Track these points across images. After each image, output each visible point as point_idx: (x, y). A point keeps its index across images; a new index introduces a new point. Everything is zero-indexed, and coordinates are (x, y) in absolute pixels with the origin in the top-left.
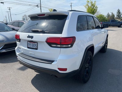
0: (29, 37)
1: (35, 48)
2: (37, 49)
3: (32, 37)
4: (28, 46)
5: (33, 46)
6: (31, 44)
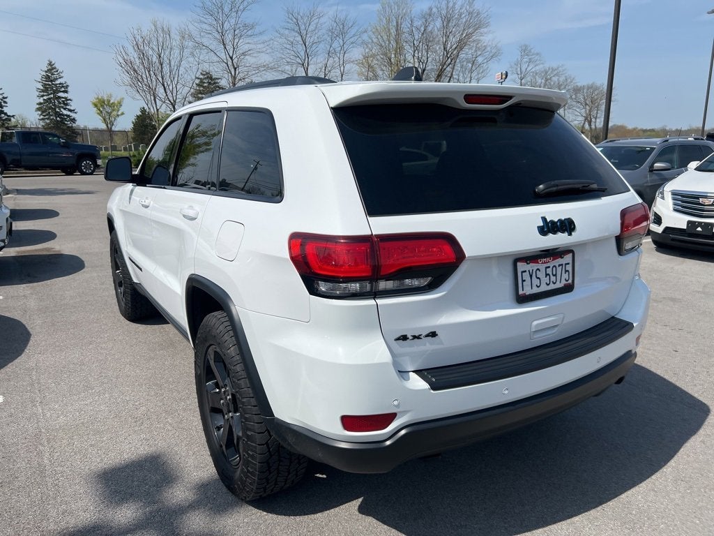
0: (548, 228)
1: (562, 284)
4: (521, 292)
5: (553, 279)
6: (538, 271)
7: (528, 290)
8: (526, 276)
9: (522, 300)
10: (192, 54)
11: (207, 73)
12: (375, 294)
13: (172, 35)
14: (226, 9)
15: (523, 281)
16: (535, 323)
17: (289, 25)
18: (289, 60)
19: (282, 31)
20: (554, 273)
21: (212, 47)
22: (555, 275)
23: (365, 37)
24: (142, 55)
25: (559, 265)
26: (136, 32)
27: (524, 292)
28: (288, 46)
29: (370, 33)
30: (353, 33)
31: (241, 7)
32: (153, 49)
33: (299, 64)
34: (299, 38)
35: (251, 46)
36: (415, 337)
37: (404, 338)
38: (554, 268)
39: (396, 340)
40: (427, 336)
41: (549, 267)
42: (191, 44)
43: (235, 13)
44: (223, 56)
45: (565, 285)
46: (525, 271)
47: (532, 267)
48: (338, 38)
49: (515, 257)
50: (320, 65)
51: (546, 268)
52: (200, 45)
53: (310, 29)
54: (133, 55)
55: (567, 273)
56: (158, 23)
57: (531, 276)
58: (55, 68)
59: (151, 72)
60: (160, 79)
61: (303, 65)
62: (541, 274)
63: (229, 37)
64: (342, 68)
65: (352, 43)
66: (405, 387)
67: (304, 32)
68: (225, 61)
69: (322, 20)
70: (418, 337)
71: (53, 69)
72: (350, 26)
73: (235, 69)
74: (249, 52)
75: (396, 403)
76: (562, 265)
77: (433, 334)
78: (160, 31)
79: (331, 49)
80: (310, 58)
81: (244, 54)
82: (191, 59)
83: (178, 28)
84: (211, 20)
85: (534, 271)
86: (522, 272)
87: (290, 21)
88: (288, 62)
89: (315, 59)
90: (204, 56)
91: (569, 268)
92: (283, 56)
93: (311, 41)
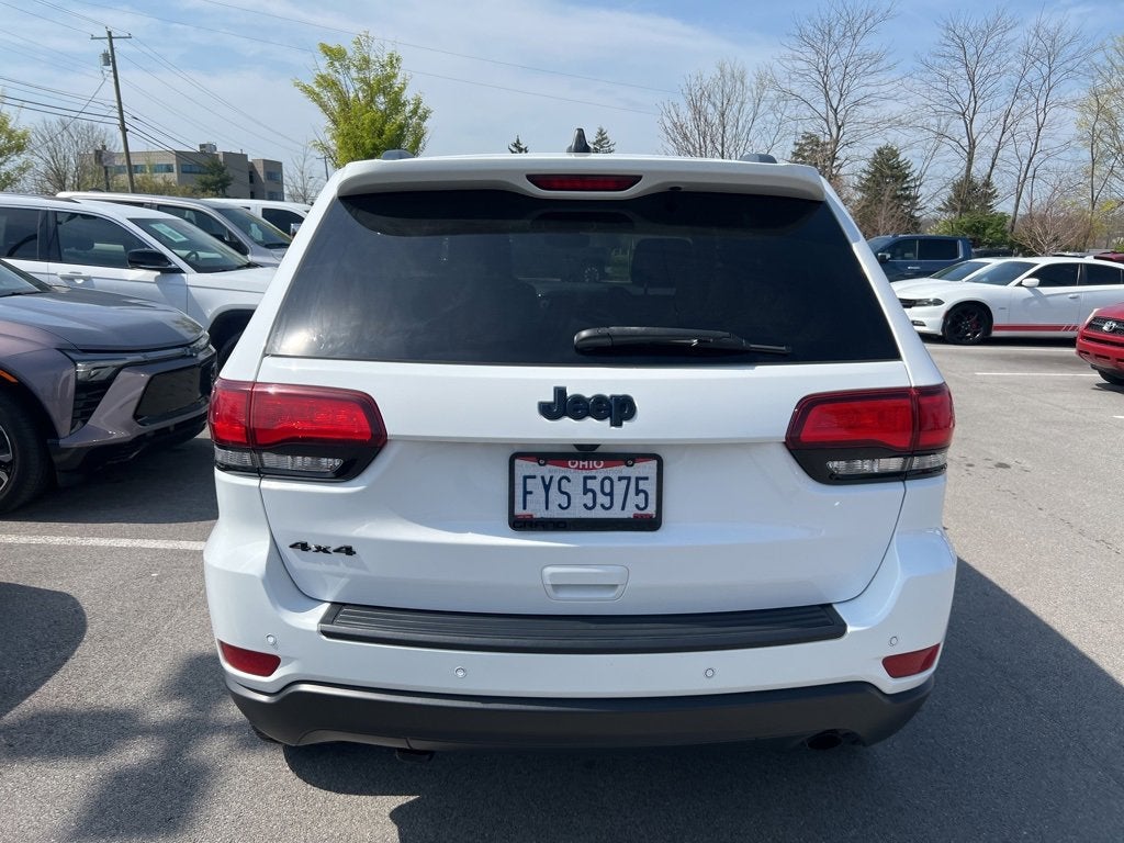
0: (563, 406)
1: (630, 512)
2: (649, 523)
3: (619, 409)
4: (519, 511)
5: (602, 499)
6: (564, 482)
7: (536, 509)
8: (536, 486)
9: (521, 524)
10: (772, 108)
11: (811, 136)
12: (260, 472)
13: (747, 82)
14: (836, 34)
15: (526, 493)
16: (549, 570)
17: (947, 49)
18: (938, 108)
19: (930, 60)
20: (607, 490)
21: (806, 96)
22: (611, 494)
23: (1098, 58)
24: (698, 112)
25: (620, 479)
26: (694, 81)
27: (525, 512)
28: (940, 85)
29: (1112, 52)
30: (1071, 53)
31: (862, 29)
32: (714, 105)
33: (959, 113)
34: (963, 71)
35: (870, 90)
36: (319, 549)
37: (304, 547)
38: (607, 483)
39: (291, 547)
40: (338, 550)
41: (594, 478)
42: (772, 94)
43: (851, 40)
44: (821, 108)
45: (636, 516)
46: (534, 477)
47: (550, 471)
48: (1038, 64)
49: (517, 449)
50: (996, 114)
51: (586, 478)
52: (786, 95)
53: (985, 53)
54: (687, 115)
55: (642, 495)
56: (727, 66)
57: (547, 488)
58: (606, 138)
59: (709, 138)
60: (720, 148)
61: (964, 114)
62: (574, 488)
63: (835, 77)
64: (1041, 117)
65: (1068, 71)
66: (282, 620)
67: (972, 60)
68: (824, 116)
69: (1010, 35)
70: (325, 551)
71: (603, 139)
72: (1067, 40)
73: (839, 128)
74: (867, 100)
75: (271, 640)
76: (629, 479)
77: (349, 551)
78: (728, 77)
79: (1022, 83)
80: (980, 102)
81: (856, 103)
82: (770, 117)
83: (756, 72)
84: (810, 54)
85: (556, 479)
86: (525, 478)
87: (948, 42)
88: (936, 112)
89: (987, 104)
90: (791, 109)
91: (650, 487)
92: (929, 103)
93: (984, 72)
